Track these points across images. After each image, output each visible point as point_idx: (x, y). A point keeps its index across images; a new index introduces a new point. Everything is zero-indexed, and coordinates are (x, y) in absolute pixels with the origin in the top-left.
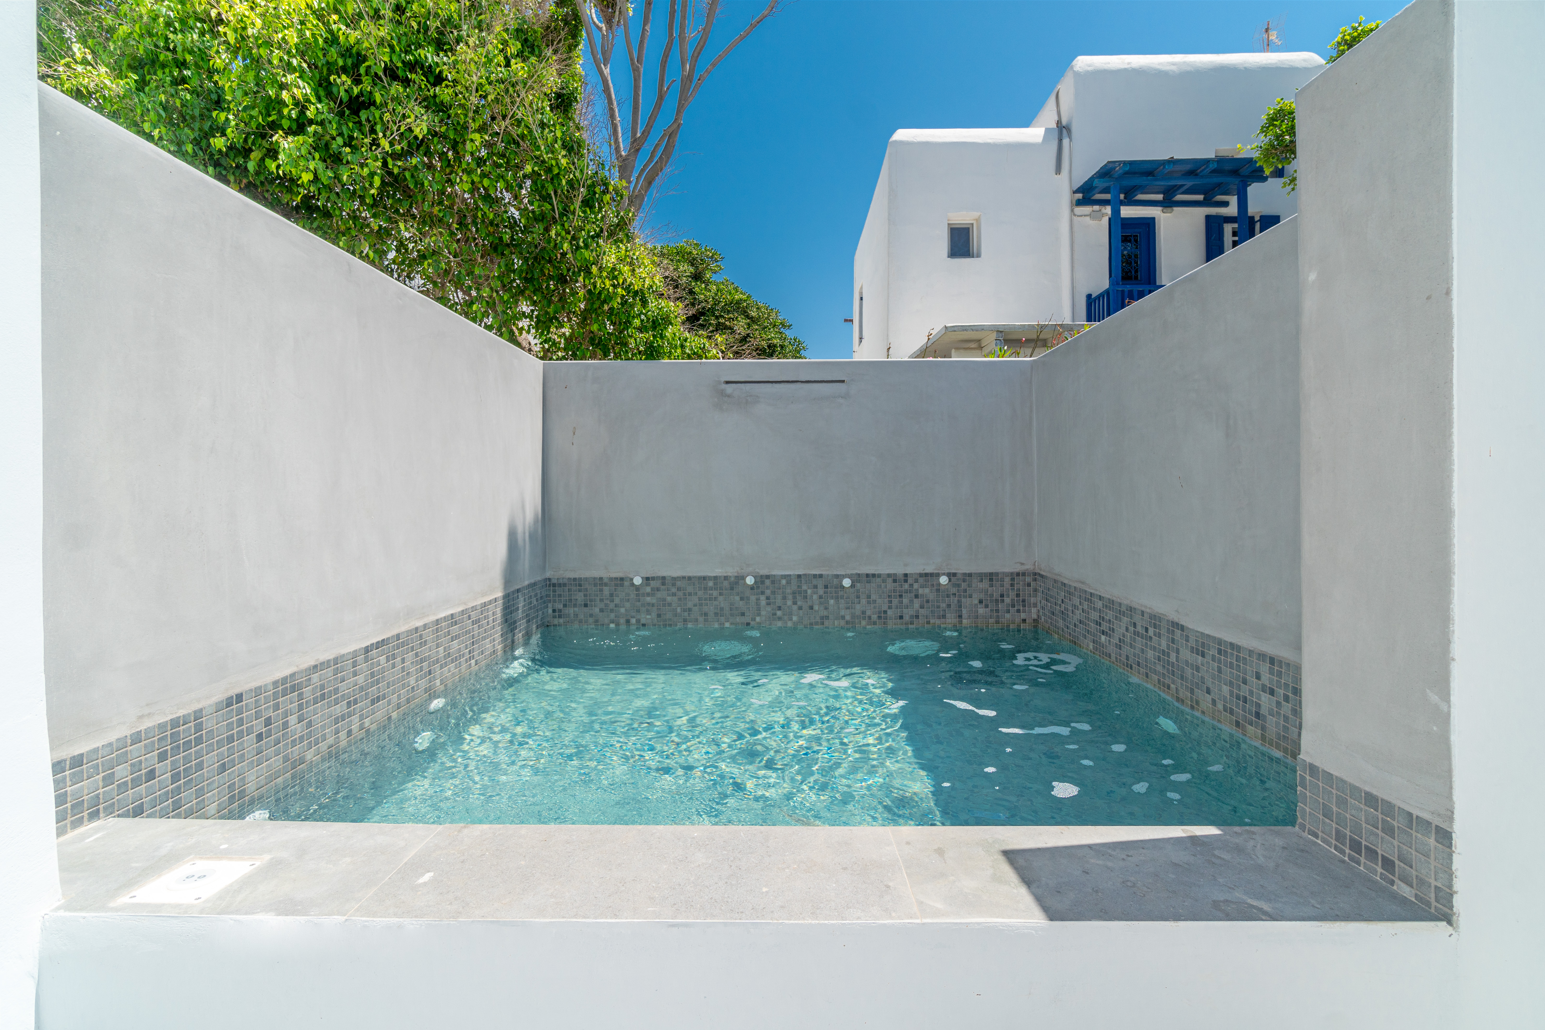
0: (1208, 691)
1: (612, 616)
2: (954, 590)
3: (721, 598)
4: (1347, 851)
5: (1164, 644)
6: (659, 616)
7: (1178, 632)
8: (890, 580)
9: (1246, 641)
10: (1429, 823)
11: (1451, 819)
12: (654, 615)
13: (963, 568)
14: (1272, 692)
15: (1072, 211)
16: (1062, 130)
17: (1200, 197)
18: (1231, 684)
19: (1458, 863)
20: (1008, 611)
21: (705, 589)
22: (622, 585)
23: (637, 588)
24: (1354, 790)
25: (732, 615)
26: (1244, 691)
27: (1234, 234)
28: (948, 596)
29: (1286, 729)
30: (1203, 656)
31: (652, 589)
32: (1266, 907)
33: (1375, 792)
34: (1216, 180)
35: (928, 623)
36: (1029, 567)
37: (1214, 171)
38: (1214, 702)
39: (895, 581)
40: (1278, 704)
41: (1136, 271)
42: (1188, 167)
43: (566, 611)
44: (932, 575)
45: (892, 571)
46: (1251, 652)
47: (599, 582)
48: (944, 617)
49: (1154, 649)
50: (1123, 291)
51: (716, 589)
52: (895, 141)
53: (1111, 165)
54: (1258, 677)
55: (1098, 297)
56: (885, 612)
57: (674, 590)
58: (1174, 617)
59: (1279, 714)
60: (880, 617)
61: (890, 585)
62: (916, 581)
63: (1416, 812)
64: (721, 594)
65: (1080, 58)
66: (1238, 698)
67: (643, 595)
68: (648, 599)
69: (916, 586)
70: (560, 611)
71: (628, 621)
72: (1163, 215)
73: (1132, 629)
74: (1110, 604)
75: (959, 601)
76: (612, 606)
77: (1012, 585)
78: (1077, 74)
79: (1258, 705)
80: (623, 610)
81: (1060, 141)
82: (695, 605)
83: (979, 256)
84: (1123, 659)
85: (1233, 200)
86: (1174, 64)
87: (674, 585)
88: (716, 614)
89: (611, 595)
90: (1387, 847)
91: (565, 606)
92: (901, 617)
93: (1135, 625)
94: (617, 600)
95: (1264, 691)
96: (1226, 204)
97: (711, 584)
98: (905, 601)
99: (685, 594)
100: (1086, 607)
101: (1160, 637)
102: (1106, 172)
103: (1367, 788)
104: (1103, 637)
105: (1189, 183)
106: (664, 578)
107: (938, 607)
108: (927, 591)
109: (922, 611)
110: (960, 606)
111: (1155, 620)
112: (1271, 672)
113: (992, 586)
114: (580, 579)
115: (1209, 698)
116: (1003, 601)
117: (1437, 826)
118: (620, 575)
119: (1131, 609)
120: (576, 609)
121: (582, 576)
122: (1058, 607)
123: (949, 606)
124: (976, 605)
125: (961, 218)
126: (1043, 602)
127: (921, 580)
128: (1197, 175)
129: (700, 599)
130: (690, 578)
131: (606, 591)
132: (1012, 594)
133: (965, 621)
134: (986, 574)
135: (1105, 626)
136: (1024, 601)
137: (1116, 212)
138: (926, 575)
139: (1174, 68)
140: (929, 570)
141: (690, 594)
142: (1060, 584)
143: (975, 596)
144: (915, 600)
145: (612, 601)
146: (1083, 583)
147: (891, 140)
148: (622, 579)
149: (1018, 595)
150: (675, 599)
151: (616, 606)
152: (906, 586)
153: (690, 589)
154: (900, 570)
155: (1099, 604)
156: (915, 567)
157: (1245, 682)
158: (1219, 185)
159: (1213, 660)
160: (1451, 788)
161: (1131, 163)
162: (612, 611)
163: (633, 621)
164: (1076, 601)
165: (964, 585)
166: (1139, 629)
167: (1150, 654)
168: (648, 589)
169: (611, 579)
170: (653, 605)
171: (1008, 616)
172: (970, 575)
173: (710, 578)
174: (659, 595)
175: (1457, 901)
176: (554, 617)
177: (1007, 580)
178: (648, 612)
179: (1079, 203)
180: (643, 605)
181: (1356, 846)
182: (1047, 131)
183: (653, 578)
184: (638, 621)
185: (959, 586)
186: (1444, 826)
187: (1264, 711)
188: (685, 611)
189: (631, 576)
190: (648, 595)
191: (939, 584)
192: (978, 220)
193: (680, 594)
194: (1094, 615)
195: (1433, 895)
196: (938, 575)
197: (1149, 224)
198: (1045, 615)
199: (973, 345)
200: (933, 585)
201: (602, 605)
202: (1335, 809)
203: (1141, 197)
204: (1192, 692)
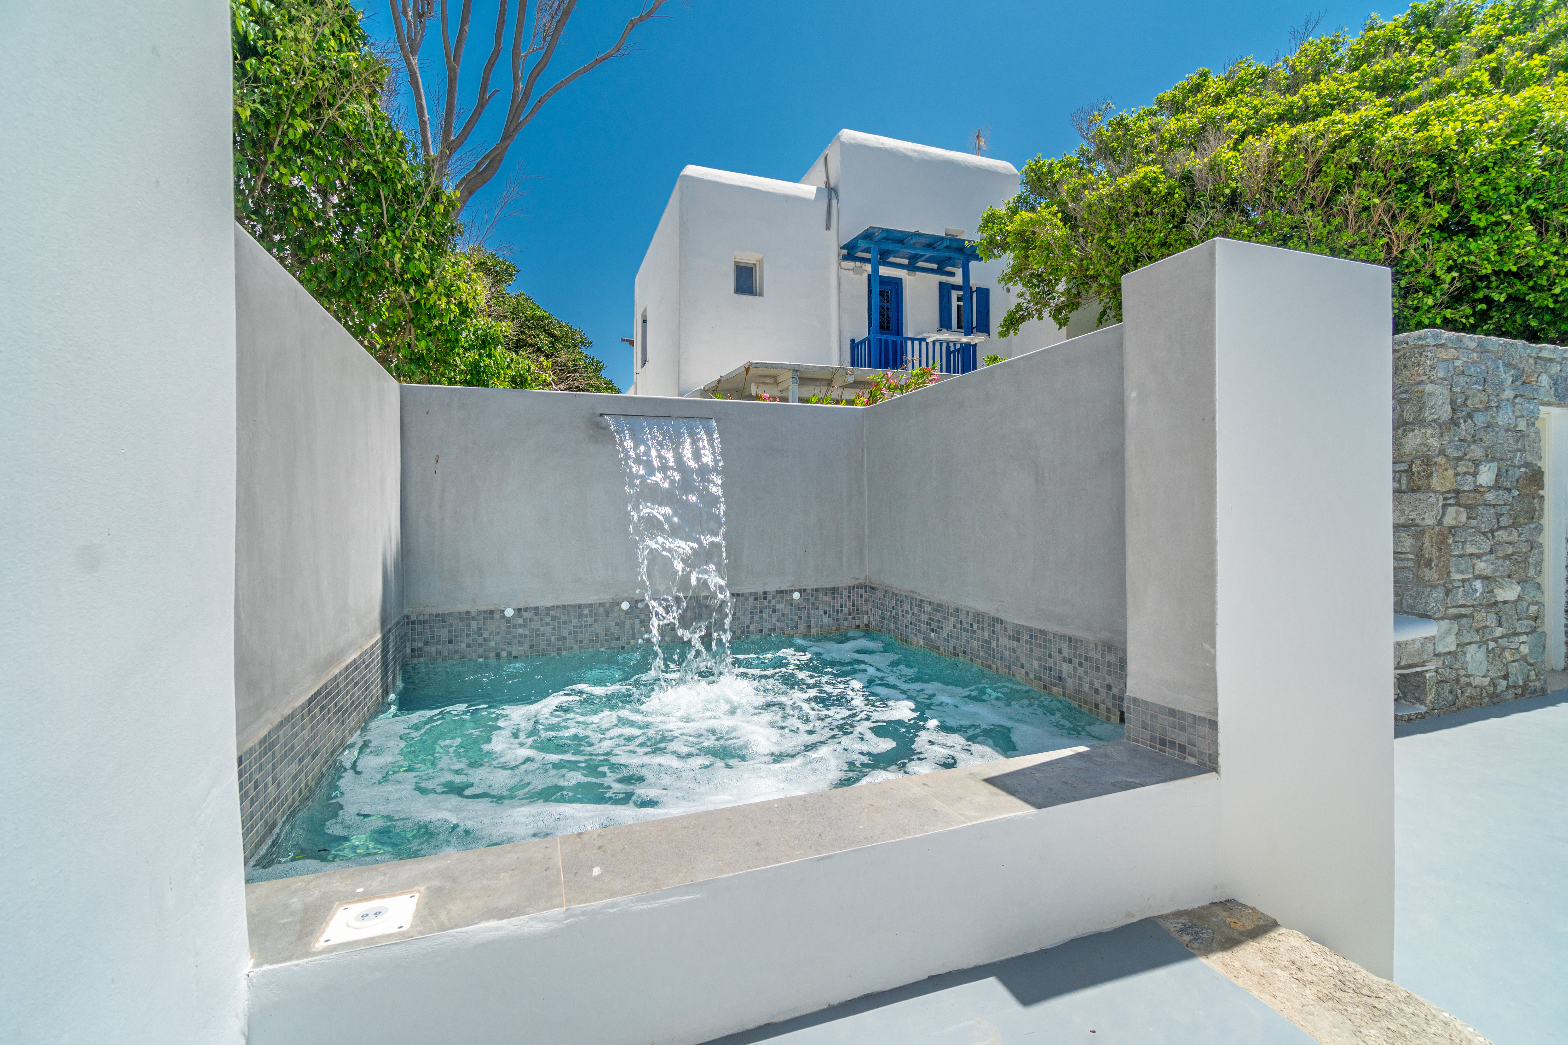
0: (1022, 666)
1: (481, 650)
2: (804, 604)
3: (596, 625)
4: (1158, 746)
5: (986, 635)
6: (532, 647)
7: (998, 626)
8: (752, 598)
9: (1052, 627)
10: (1205, 719)
11: (1217, 714)
12: (526, 646)
13: (811, 585)
14: (1070, 661)
15: (839, 264)
16: (830, 191)
17: (935, 266)
18: (1040, 659)
19: (1221, 738)
20: (846, 619)
21: (580, 616)
22: (491, 618)
23: (508, 620)
24: (1161, 708)
25: (607, 640)
26: (1050, 663)
27: (959, 299)
28: (800, 609)
29: (1080, 685)
30: (1018, 641)
31: (525, 620)
32: (1137, 781)
33: (1174, 707)
34: (947, 254)
35: (784, 634)
36: (861, 581)
37: (947, 247)
38: (1027, 673)
39: (756, 599)
40: (1075, 669)
41: (888, 323)
42: (927, 241)
43: (427, 649)
44: (786, 591)
45: (753, 591)
46: (1055, 635)
47: (467, 616)
48: (796, 627)
49: (978, 639)
50: (881, 340)
51: (591, 616)
52: (686, 176)
53: (872, 230)
54: (1060, 652)
55: (861, 343)
56: (748, 627)
57: (548, 620)
58: (993, 613)
59: (1075, 675)
60: (743, 633)
61: (752, 602)
62: (774, 598)
63: (1198, 714)
64: (596, 621)
65: (845, 130)
66: (1045, 668)
67: (515, 627)
68: (521, 631)
69: (773, 602)
70: (420, 649)
71: (498, 655)
72: (908, 277)
73: (958, 626)
74: (939, 607)
75: (808, 614)
76: (480, 640)
77: (849, 597)
78: (842, 144)
79: (1060, 672)
80: (492, 644)
81: (830, 200)
82: (570, 634)
83: (761, 295)
84: (951, 649)
85: (959, 272)
86: (915, 151)
87: (547, 615)
88: (591, 641)
89: (480, 629)
90: (1181, 738)
91: (426, 644)
92: (761, 631)
93: (961, 623)
94: (486, 634)
95: (1064, 661)
96: (952, 274)
97: (586, 611)
98: (765, 616)
99: (559, 623)
100: (916, 611)
101: (982, 630)
102: (867, 235)
103: (1170, 706)
104: (933, 635)
105: (928, 254)
106: (537, 608)
107: (792, 619)
108: (782, 606)
109: (779, 624)
110: (809, 618)
111: (979, 617)
112: (1070, 647)
113: (833, 598)
114: (444, 615)
115: (1023, 671)
116: (842, 611)
117: (1210, 720)
118: (490, 608)
119: (958, 610)
120: (439, 647)
121: (447, 612)
122: (889, 613)
123: (800, 618)
124: (822, 616)
125: (748, 258)
126: (874, 610)
127: (778, 597)
128: (934, 248)
129: (575, 627)
130: (564, 607)
131: (474, 625)
132: (849, 604)
133: (813, 630)
134: (829, 589)
135: (934, 625)
136: (858, 610)
137: (875, 270)
138: (782, 592)
139: (915, 154)
140: (784, 587)
141: (564, 623)
142: (891, 594)
143: (821, 608)
144: (773, 615)
145: (481, 635)
146: (913, 592)
147: (682, 173)
148: (491, 612)
149: (853, 605)
150: (549, 628)
151: (485, 640)
152: (766, 603)
153: (564, 618)
154: (760, 589)
155: (929, 608)
156: (773, 586)
157: (1050, 656)
158: (949, 258)
159: (1026, 643)
160: (1217, 696)
161: (888, 231)
162: (480, 645)
163: (504, 654)
164: (907, 607)
165: (812, 599)
166: (965, 625)
167: (975, 644)
168: (521, 621)
169: (479, 612)
170: (525, 636)
171: (846, 623)
172: (817, 590)
173: (585, 606)
174: (532, 626)
175: (1221, 760)
176: (413, 657)
177: (845, 593)
178: (520, 644)
179: (845, 258)
180: (514, 637)
181: (1163, 742)
182: (818, 189)
183: (526, 610)
184: (510, 653)
185: (808, 600)
186: (1213, 719)
187: (1065, 675)
188: (559, 639)
189: (503, 609)
190: (520, 626)
191: (792, 599)
192: (761, 261)
193: (555, 623)
194: (924, 617)
195: (1207, 760)
196: (792, 592)
197: (897, 283)
198: (876, 620)
199: (769, 381)
200: (787, 601)
201: (469, 640)
202: (1149, 722)
203: (892, 259)
204: (1009, 668)
